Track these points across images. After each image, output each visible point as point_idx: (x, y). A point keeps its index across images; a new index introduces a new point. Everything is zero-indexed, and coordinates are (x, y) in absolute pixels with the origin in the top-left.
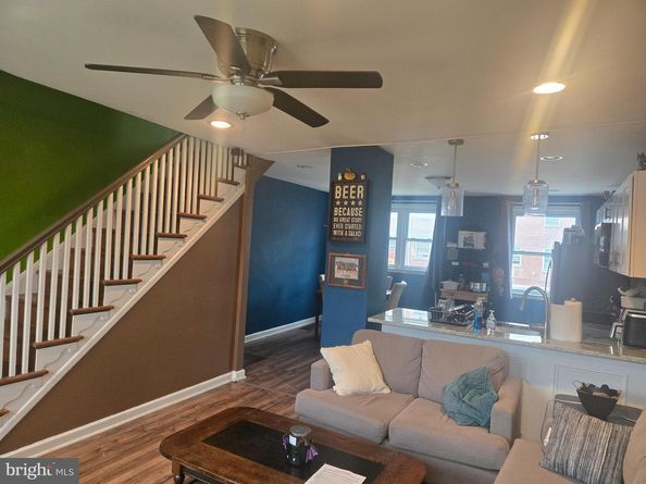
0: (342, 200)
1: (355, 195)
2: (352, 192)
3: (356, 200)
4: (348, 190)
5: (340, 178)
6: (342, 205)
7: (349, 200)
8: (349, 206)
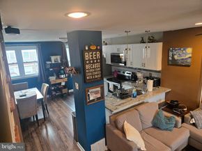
0: (89, 60)
1: (96, 57)
2: (94, 56)
3: (97, 60)
4: (92, 54)
5: (87, 48)
6: (90, 63)
7: (93, 60)
8: (94, 63)
